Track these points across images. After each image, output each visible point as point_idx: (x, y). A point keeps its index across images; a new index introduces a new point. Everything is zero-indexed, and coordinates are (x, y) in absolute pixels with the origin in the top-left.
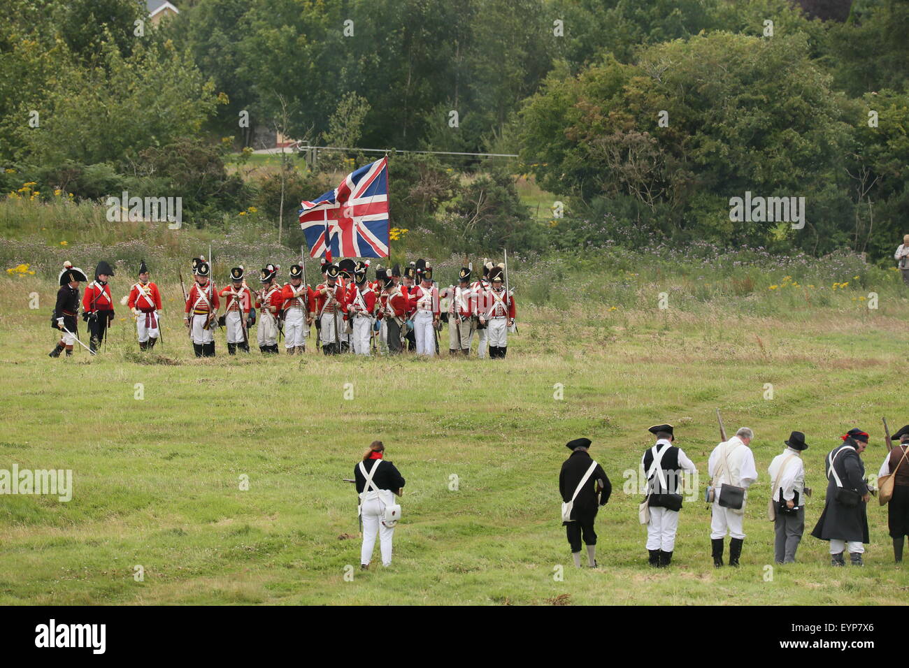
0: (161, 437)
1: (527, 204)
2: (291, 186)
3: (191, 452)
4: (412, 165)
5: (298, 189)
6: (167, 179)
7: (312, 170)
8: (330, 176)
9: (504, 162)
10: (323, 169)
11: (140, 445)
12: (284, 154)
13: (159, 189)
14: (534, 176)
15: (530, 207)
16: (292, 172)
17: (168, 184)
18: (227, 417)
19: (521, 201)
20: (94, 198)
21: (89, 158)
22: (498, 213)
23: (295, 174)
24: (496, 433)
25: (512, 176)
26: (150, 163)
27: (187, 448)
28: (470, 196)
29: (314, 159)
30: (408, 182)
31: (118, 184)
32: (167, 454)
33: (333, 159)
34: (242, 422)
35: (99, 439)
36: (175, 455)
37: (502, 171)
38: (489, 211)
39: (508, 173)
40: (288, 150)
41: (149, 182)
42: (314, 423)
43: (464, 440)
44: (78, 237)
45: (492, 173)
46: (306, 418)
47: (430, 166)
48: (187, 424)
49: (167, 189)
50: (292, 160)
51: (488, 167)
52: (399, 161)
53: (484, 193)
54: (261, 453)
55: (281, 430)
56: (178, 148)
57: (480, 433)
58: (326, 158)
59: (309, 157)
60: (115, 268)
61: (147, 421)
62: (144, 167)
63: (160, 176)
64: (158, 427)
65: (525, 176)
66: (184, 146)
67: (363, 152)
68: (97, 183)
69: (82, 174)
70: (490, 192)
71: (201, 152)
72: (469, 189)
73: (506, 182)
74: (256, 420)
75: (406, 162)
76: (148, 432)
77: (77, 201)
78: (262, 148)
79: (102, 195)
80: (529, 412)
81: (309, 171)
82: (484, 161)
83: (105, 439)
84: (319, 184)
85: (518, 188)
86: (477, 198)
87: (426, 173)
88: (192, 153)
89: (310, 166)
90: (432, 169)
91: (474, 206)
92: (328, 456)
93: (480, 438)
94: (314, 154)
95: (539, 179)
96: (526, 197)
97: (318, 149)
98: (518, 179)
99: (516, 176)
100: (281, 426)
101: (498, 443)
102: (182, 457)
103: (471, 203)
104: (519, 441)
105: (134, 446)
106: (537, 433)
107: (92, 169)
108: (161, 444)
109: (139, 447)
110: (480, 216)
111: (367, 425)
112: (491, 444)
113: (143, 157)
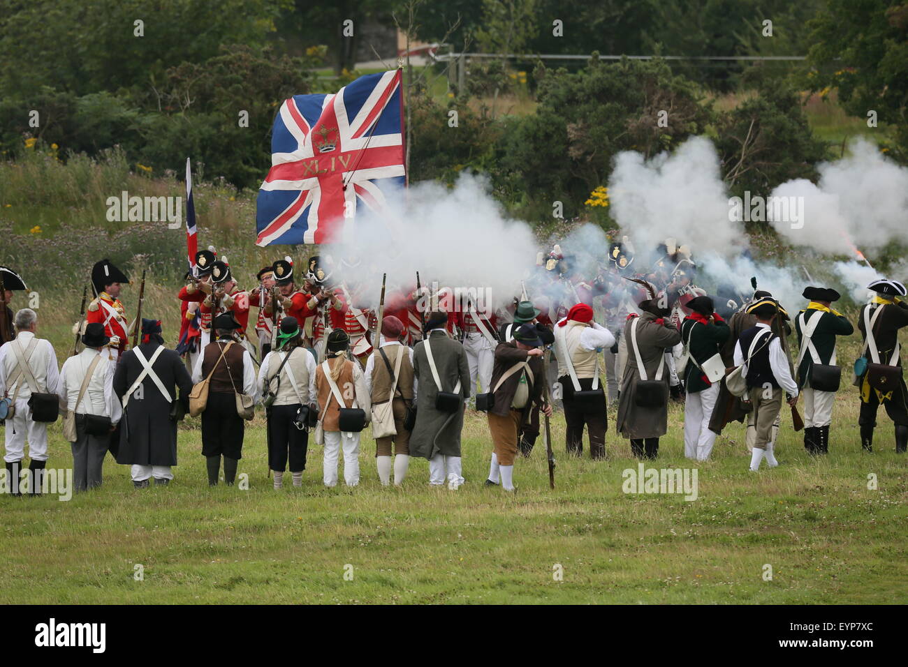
0: (213, 552)
1: (825, 138)
2: (421, 121)
3: (265, 576)
4: (633, 79)
5: (434, 126)
6: (214, 117)
7: (456, 94)
8: (488, 102)
9: (783, 70)
10: (475, 91)
11: (178, 566)
12: (410, 67)
13: (201, 133)
14: (836, 91)
15: (829, 144)
16: (423, 98)
17: (217, 125)
18: (324, 514)
19: (814, 136)
20: (92, 152)
21: (82, 84)
22: (778, 160)
23: (429, 102)
24: (779, 529)
25: (796, 94)
26: (184, 89)
27: (257, 567)
28: (729, 129)
29: (461, 74)
30: (625, 108)
31: (131, 127)
32: (227, 579)
33: (490, 72)
34: (350, 521)
35: (110, 557)
36: (239, 580)
37: (779, 85)
38: (763, 156)
39: (791, 87)
40: (418, 62)
41: (183, 122)
42: (471, 520)
43: (725, 543)
44: (65, 218)
45: (761, 88)
46: (457, 512)
47: (663, 80)
48: (258, 529)
49: (215, 132)
50: (424, 78)
51: (753, 80)
52: (609, 71)
53: (756, 125)
54: (384, 574)
55: (416, 534)
56: (230, 62)
57: (753, 529)
58: (477, 72)
59: (452, 72)
60: (131, 267)
61: (189, 524)
62: (175, 94)
63: (203, 111)
64: (208, 535)
65: (820, 94)
66: (240, 59)
67: (543, 60)
68: (97, 126)
69: (72, 112)
70: (767, 124)
71: (267, 67)
72: (730, 118)
73: (787, 104)
74: (372, 518)
75: (622, 74)
76: (191, 544)
77: (63, 158)
78: (373, 58)
79: (105, 146)
80: (835, 493)
81: (451, 95)
82: (748, 69)
83: (119, 557)
84: (470, 116)
85: (809, 113)
86: (743, 134)
87: (654, 92)
88: (254, 70)
89: (454, 89)
90: (665, 87)
91: (739, 146)
92: (496, 577)
93: (754, 540)
94: (461, 66)
95: (844, 97)
96: (823, 128)
97: (467, 58)
98: (808, 99)
99: (804, 94)
100: (415, 527)
101: (784, 548)
102: (250, 584)
103: (733, 141)
104: (820, 542)
105: (168, 568)
106: (851, 530)
107: (86, 102)
108: (215, 563)
109: (177, 568)
110: (746, 163)
111: (558, 522)
112: (772, 550)
113: (174, 79)
